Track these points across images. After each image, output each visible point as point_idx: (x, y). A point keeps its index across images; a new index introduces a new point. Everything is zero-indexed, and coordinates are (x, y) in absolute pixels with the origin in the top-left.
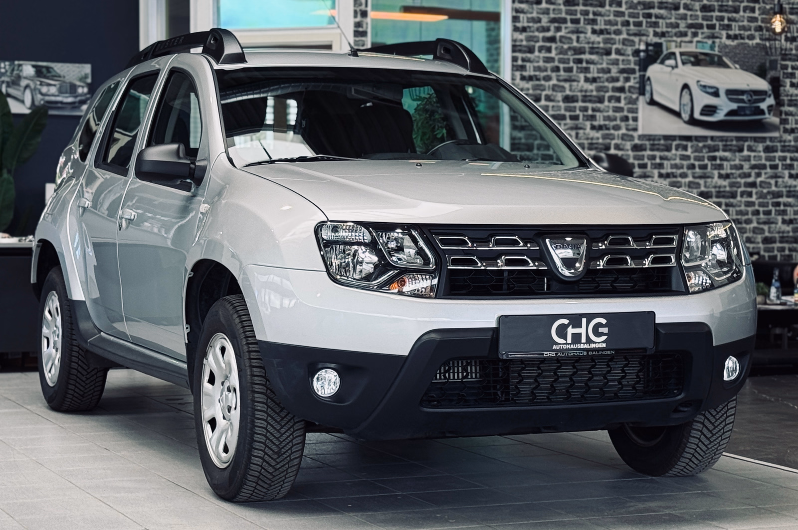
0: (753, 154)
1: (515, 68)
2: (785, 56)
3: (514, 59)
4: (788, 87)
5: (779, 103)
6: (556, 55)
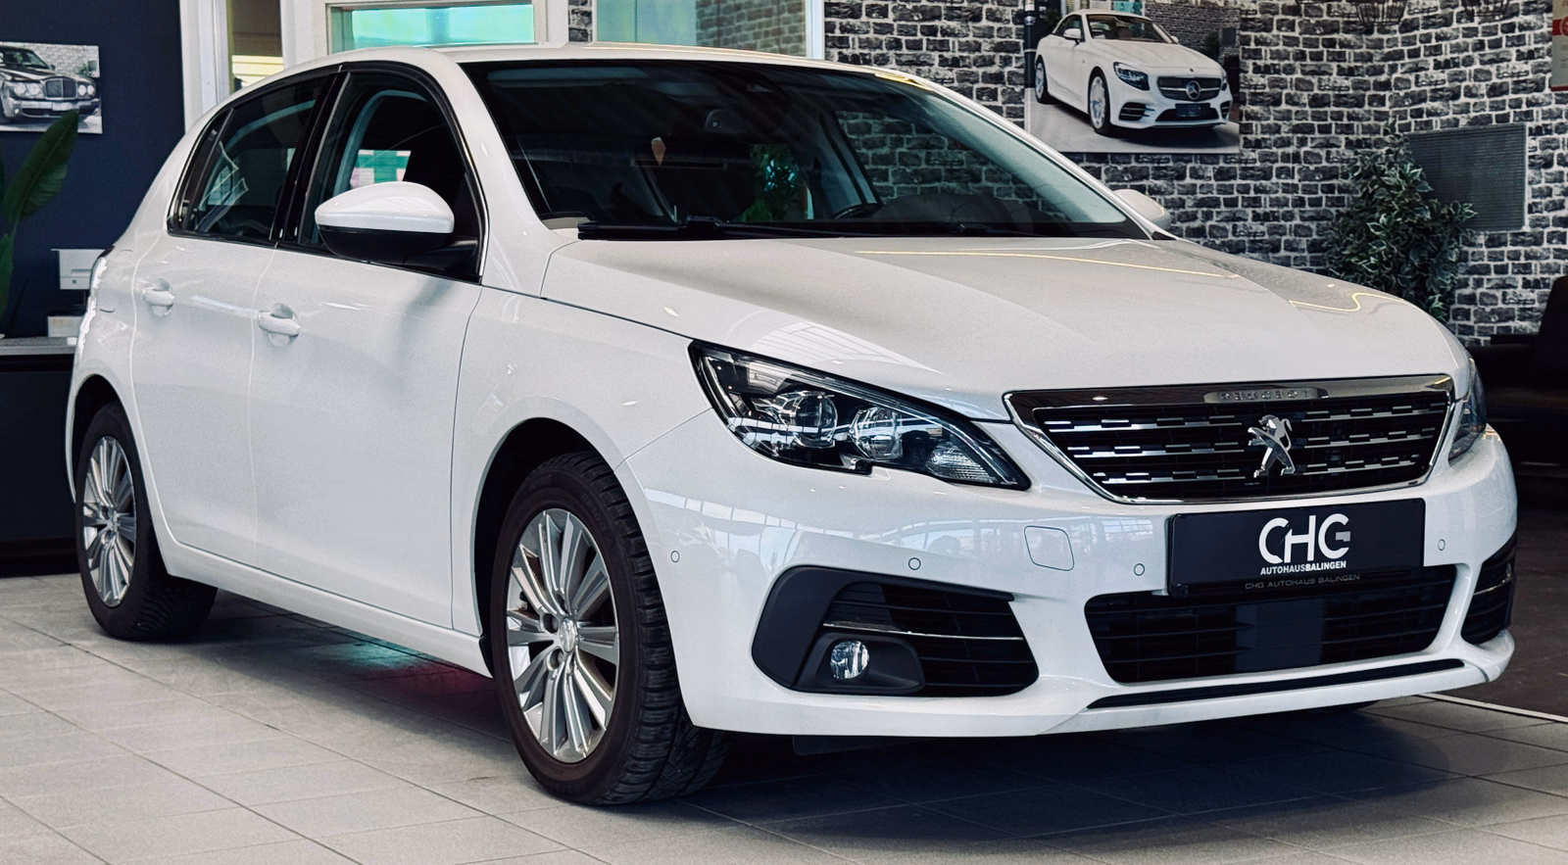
0: (1199, 182)
1: (832, 42)
2: (1246, 24)
3: (829, 28)
4: (1251, 73)
5: (1238, 100)
6: (895, 20)
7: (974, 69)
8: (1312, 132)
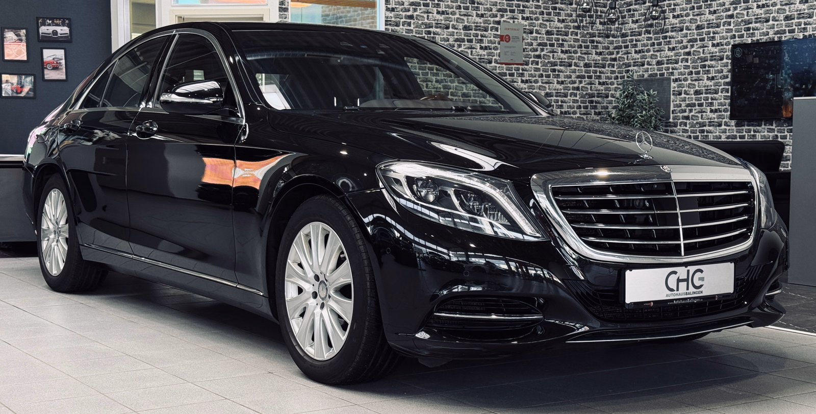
6: (414, 28)
8: (584, 78)
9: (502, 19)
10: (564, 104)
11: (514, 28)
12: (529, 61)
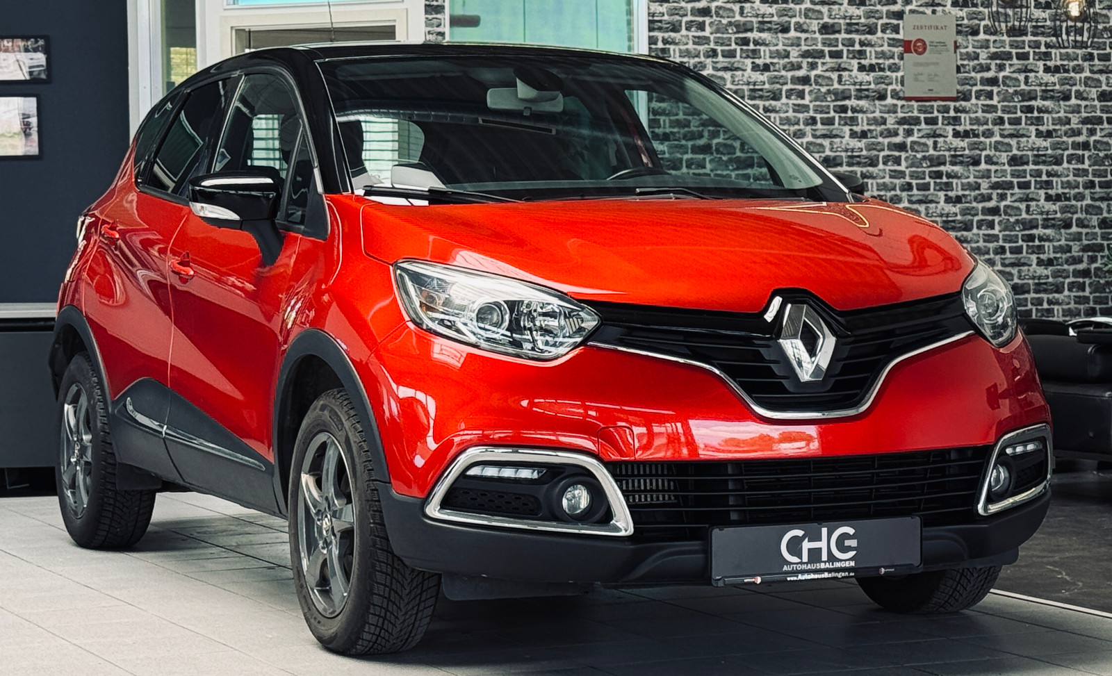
0: (993, 168)
3: (652, 41)
6: (711, 34)
7: (783, 73)
8: (1102, 123)
9: (908, 8)
10: (1055, 179)
11: (933, 24)
12: (971, 91)
